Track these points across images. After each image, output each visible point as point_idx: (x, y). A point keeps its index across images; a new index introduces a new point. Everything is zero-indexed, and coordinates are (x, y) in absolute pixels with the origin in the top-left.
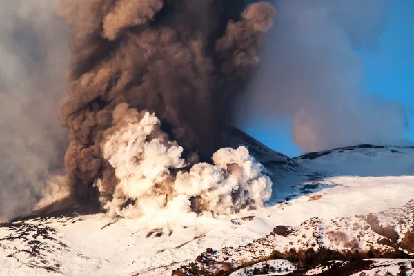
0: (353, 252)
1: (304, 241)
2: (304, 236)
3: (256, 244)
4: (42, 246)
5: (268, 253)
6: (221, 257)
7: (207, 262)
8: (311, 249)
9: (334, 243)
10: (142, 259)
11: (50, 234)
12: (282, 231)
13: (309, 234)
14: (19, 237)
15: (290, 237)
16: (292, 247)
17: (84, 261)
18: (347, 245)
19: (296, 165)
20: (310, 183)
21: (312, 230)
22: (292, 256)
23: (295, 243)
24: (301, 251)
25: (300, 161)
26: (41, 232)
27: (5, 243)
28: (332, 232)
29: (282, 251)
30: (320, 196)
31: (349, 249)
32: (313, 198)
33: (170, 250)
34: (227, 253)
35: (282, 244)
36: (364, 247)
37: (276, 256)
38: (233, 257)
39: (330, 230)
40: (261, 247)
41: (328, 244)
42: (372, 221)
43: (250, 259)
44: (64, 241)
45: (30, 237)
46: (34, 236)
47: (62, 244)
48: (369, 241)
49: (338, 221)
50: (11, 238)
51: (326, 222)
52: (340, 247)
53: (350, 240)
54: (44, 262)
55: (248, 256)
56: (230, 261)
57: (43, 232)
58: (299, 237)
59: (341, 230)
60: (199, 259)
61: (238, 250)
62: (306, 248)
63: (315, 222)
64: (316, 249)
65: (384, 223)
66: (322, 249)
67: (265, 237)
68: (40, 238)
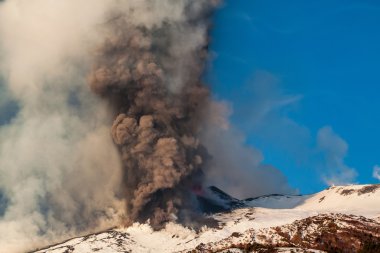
0: (269, 244)
1: (246, 239)
2: (246, 237)
3: (224, 241)
4: (123, 242)
5: (229, 245)
6: (207, 247)
7: (201, 250)
8: (250, 243)
9: (260, 240)
11: (127, 236)
12: (236, 235)
13: (249, 236)
14: (113, 237)
15: (240, 238)
16: (241, 242)
17: (143, 249)
18: (266, 241)
20: (249, 212)
21: (250, 234)
22: (241, 247)
23: (242, 240)
24: (245, 244)
25: (244, 201)
26: (122, 235)
27: (106, 240)
28: (259, 235)
29: (236, 244)
30: (254, 218)
31: (267, 243)
32: (250, 220)
33: (183, 244)
34: (210, 245)
35: (236, 241)
36: (274, 242)
37: (233, 246)
38: (213, 247)
40: (226, 243)
41: (258, 241)
42: (278, 230)
45: (118, 237)
46: (120, 237)
47: (133, 241)
48: (277, 239)
49: (262, 230)
50: (109, 238)
51: (257, 231)
52: (263, 242)
53: (268, 239)
54: (124, 249)
55: (220, 247)
56: (211, 249)
57: (124, 235)
58: (244, 238)
59: (264, 234)
60: (197, 248)
61: (215, 244)
62: (247, 243)
63: (251, 231)
64: (252, 243)
65: (284, 231)
66: (255, 243)
67: (228, 237)
68: (122, 238)
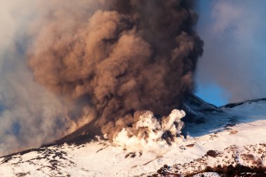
0: (258, 167)
1: (227, 160)
2: (226, 157)
3: (195, 162)
4: (59, 164)
5: (203, 168)
6: (173, 171)
7: (164, 174)
8: (231, 165)
9: (246, 161)
10: (122, 172)
11: (64, 156)
12: (212, 153)
13: (230, 156)
14: (44, 158)
15: (218, 157)
16: (219, 164)
17: (85, 173)
18: (254, 163)
19: (222, 111)
20: (230, 123)
21: (231, 153)
22: (219, 170)
23: (221, 161)
24: (225, 167)
25: (223, 109)
27: (35, 161)
28: (244, 155)
29: (212, 167)
30: (237, 132)
31: (256, 165)
32: (232, 133)
33: (140, 166)
34: (177, 168)
35: (212, 162)
36: (265, 164)
37: (209, 169)
38: (181, 170)
39: (243, 153)
40: (199, 164)
41: (242, 162)
43: (191, 172)
44: (72, 161)
45: (51, 158)
46: (54, 157)
47: (71, 162)
49: (248, 147)
50: (39, 158)
51: (241, 148)
52: (250, 164)
53: (256, 159)
54: (60, 173)
55: (190, 170)
56: (179, 173)
57: (59, 154)
58: (223, 158)
59: (250, 153)
60: (159, 171)
61: (184, 166)
62: (228, 165)
63: (233, 148)
64: (234, 165)
66: (238, 166)
67: (201, 157)
68: (57, 158)
